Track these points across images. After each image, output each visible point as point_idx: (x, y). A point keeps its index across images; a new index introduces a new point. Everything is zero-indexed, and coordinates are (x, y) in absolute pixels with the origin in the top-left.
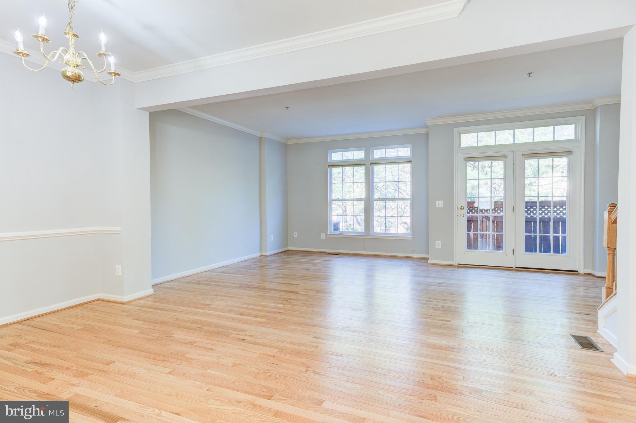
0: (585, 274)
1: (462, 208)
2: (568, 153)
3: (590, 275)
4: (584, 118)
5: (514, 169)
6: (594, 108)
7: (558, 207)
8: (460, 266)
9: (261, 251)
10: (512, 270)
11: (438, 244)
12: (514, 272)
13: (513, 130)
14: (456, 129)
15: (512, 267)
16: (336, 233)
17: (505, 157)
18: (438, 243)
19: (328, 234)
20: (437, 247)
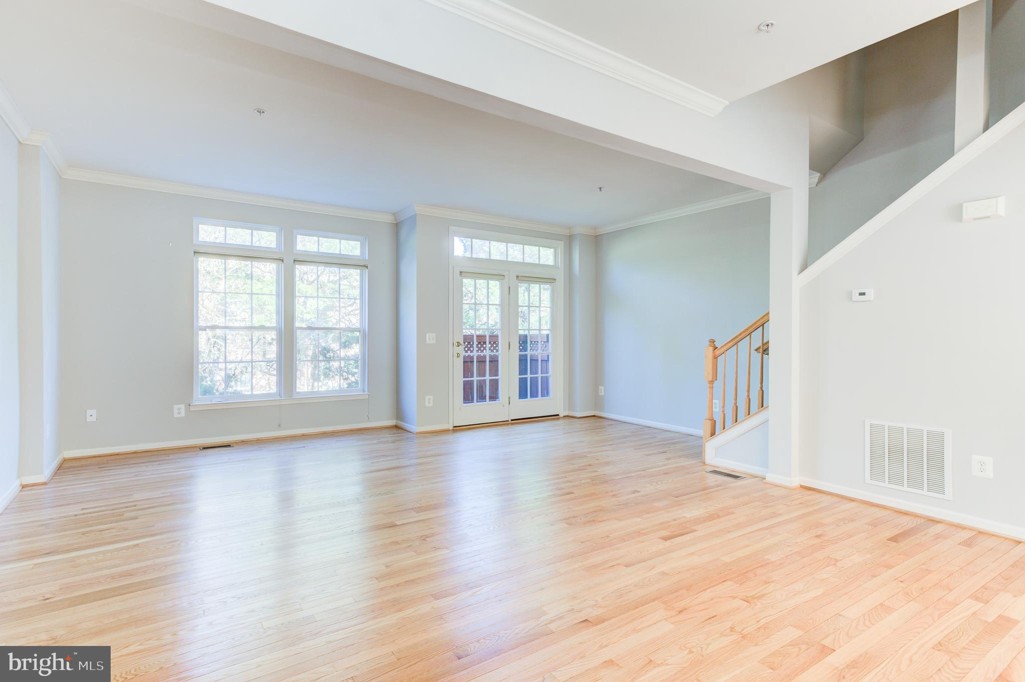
1: (458, 345)
3: (571, 417)
5: (509, 294)
8: (457, 429)
10: (508, 424)
12: (510, 426)
14: (452, 228)
15: (508, 421)
17: (503, 277)
20: (427, 404)
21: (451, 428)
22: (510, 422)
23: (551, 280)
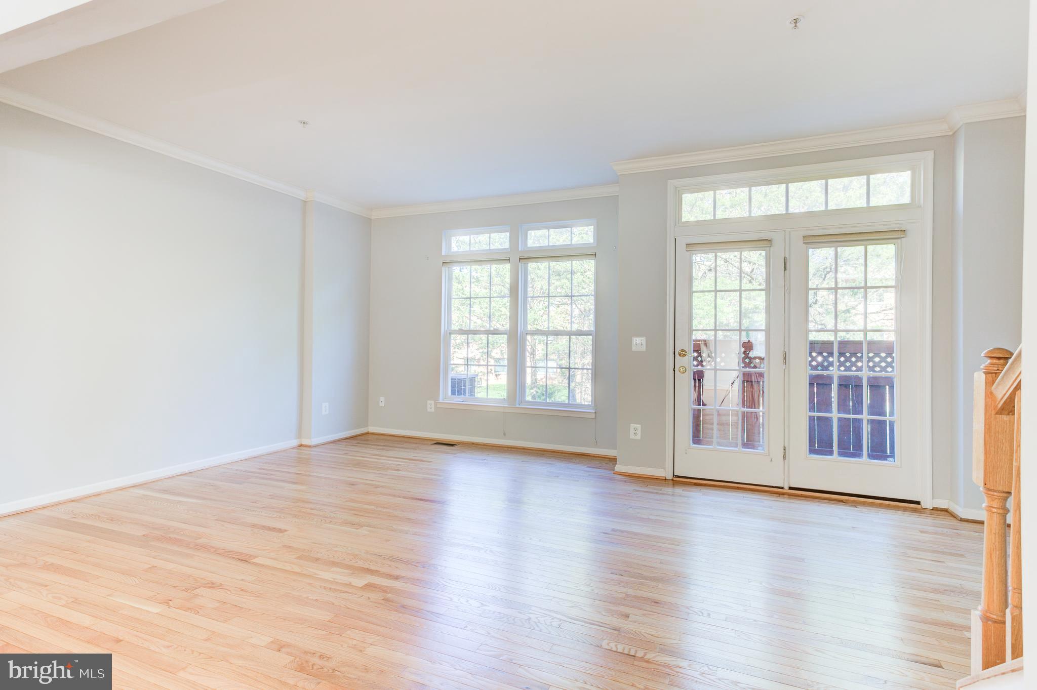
0: (934, 509)
1: (683, 354)
2: (897, 233)
3: (946, 513)
4: (930, 155)
5: (785, 269)
6: (951, 133)
7: (883, 355)
8: (680, 481)
9: (299, 435)
10: (783, 494)
11: (635, 431)
13: (785, 184)
14: (672, 183)
15: (782, 488)
16: (457, 399)
17: (769, 243)
18: (636, 429)
19: (441, 401)
20: (632, 436)
21: (670, 476)
22: (786, 490)
23: (894, 235)
